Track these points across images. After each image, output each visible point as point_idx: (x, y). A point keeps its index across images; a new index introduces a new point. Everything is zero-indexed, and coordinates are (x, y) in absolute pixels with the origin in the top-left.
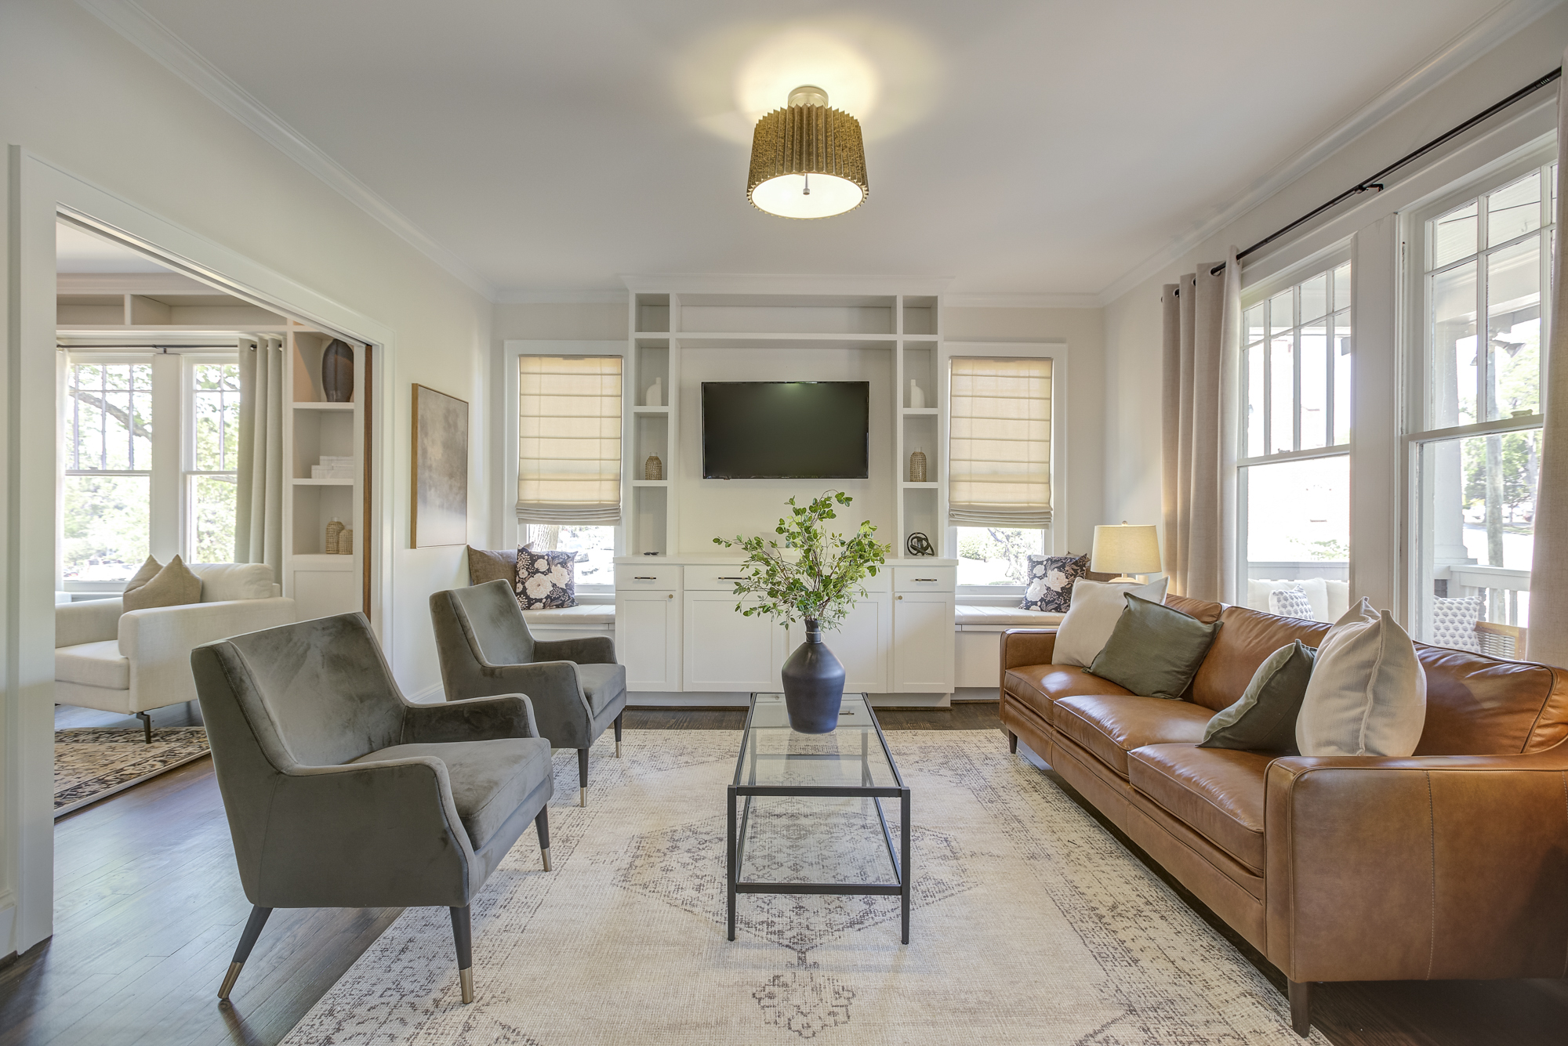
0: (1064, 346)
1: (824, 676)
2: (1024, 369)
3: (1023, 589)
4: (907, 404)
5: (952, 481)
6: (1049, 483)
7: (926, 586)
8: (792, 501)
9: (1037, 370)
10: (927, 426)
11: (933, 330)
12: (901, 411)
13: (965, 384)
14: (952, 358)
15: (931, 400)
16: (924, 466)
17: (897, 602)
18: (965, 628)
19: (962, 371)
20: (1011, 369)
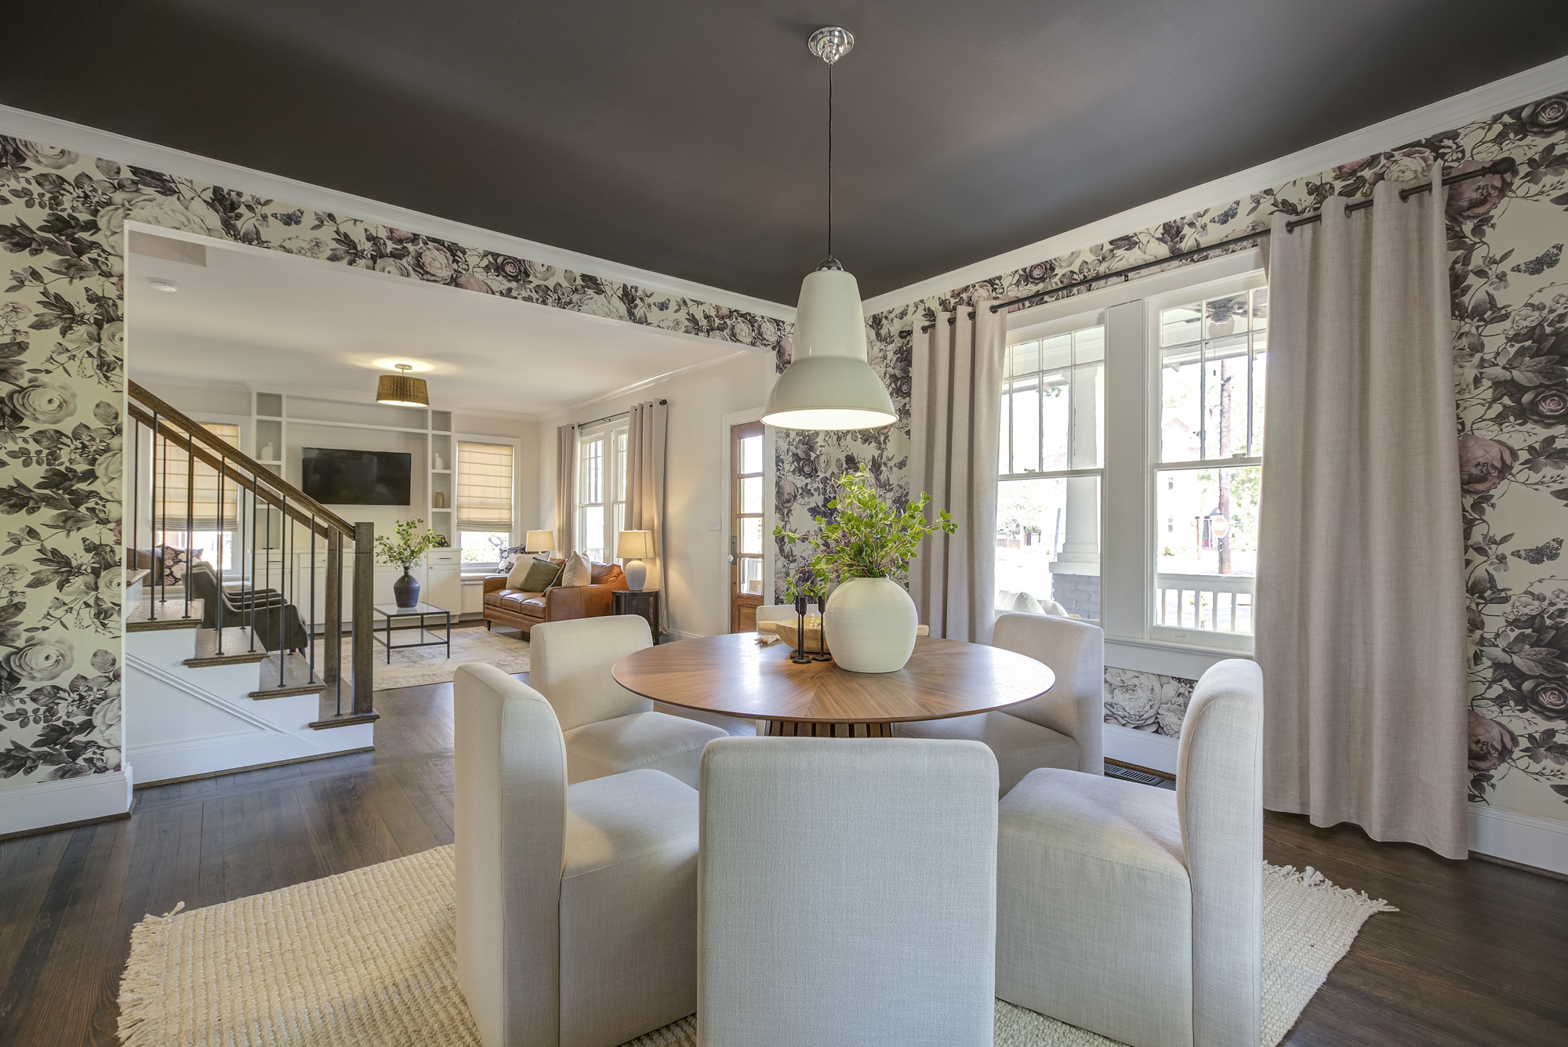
0: (519, 440)
1: (412, 586)
2: (497, 450)
3: (498, 564)
4: (434, 467)
5: (459, 507)
6: (511, 509)
7: (445, 562)
8: (398, 522)
9: (505, 451)
10: (445, 479)
11: (448, 429)
12: (430, 471)
13: (466, 456)
14: (459, 442)
15: (447, 465)
16: (443, 499)
17: (430, 570)
18: (466, 583)
19: (464, 449)
20: (491, 450)
